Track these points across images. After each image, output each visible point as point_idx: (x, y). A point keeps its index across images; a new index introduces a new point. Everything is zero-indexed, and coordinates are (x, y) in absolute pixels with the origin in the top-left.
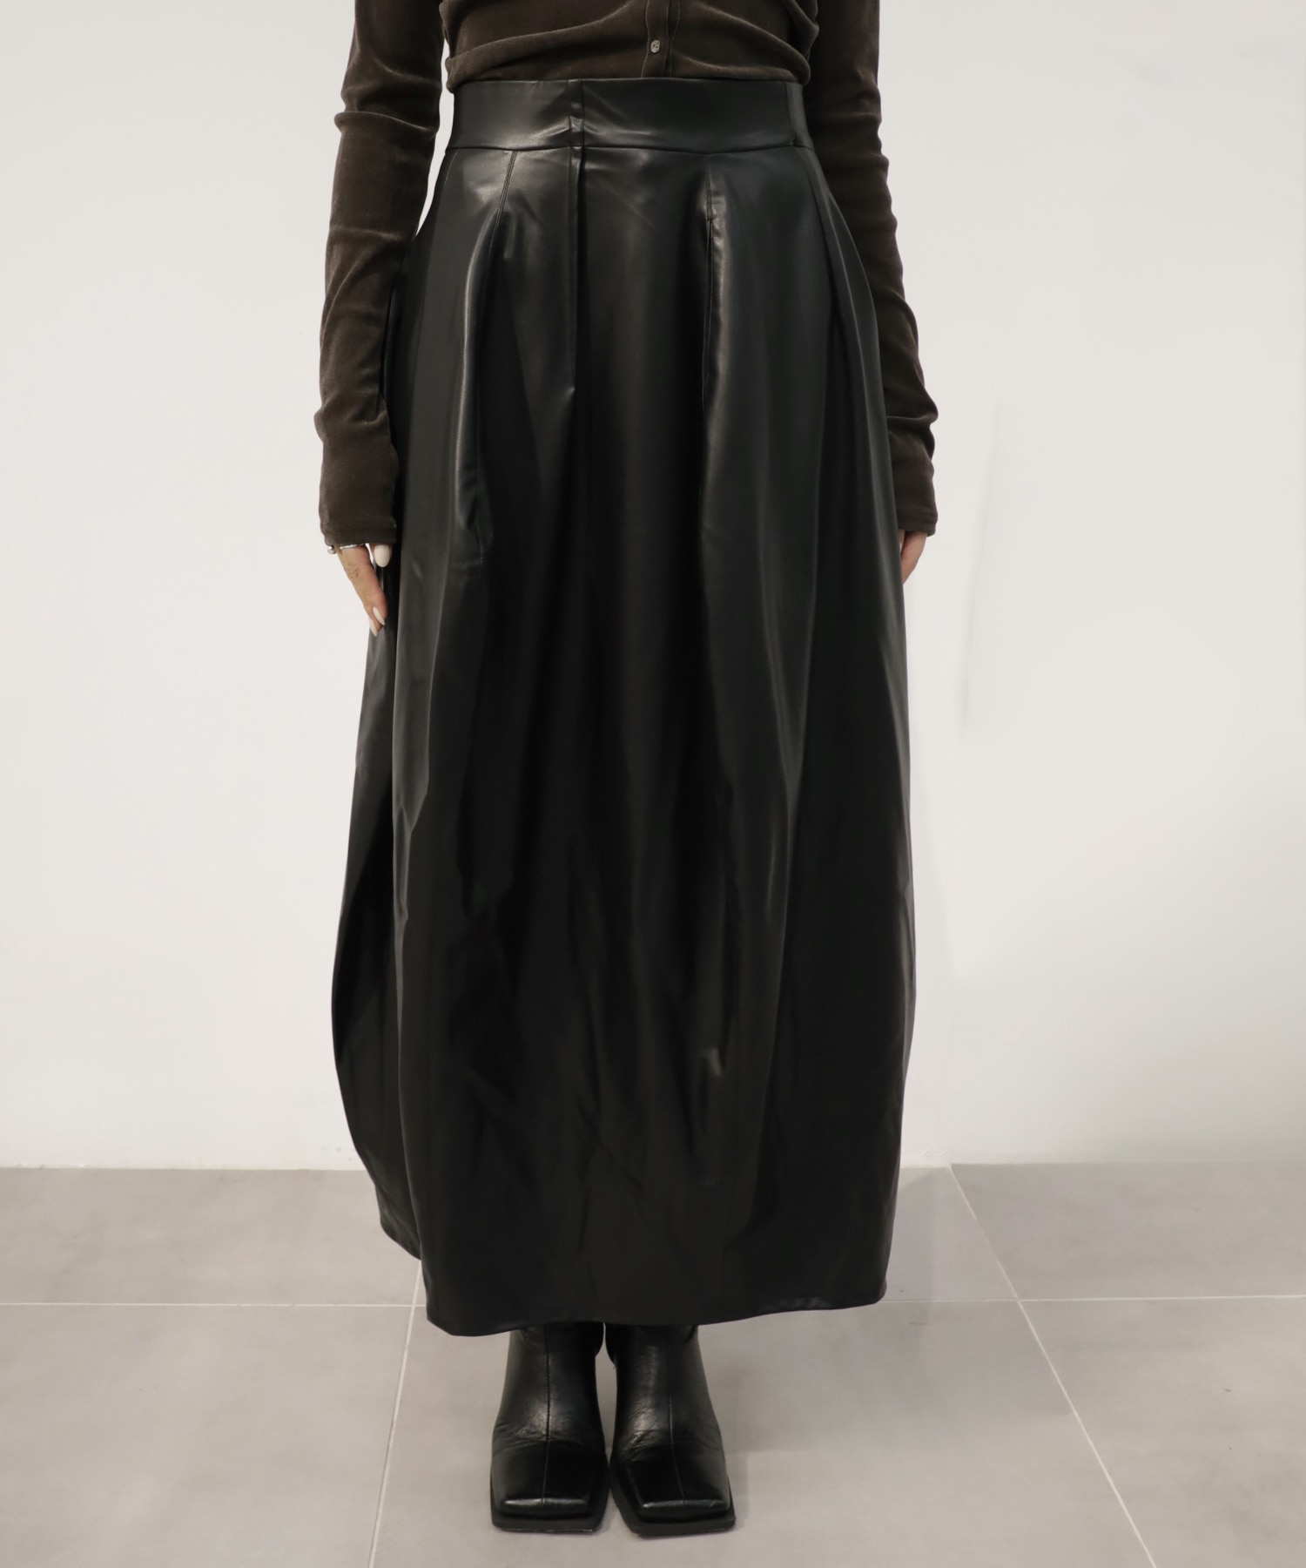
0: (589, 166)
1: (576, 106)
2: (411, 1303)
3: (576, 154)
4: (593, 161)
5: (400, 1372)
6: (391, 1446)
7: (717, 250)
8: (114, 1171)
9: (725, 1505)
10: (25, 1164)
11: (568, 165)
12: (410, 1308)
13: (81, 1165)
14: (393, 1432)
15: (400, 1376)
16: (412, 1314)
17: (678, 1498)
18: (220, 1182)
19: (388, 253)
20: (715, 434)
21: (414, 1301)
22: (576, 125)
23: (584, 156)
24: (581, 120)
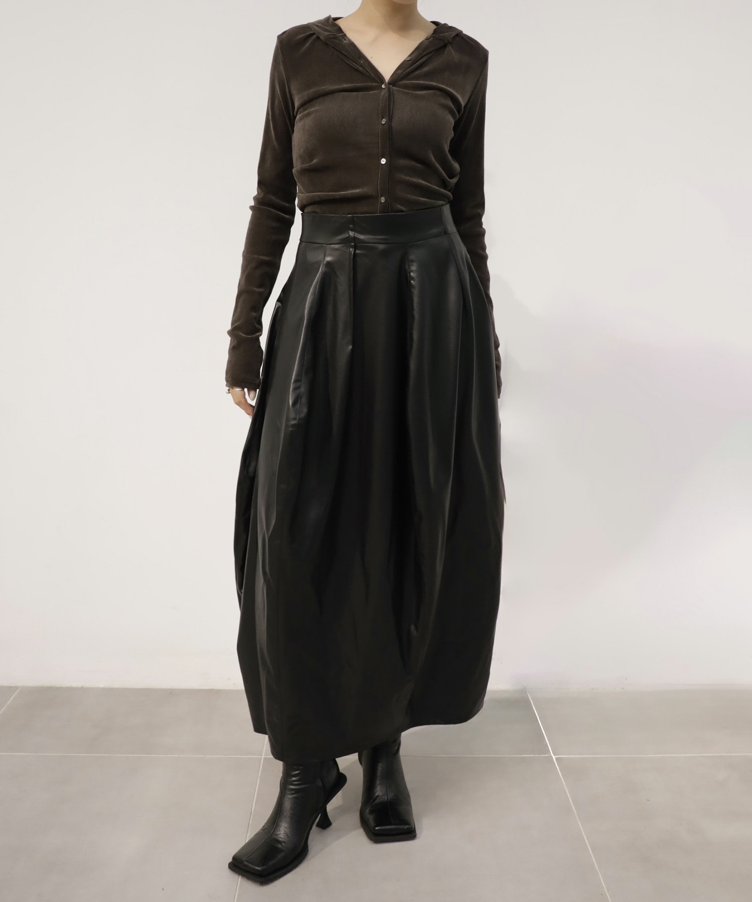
0: (357, 252)
1: (351, 226)
2: (262, 756)
3: (352, 247)
4: (360, 250)
5: (256, 789)
6: (250, 824)
7: (413, 287)
8: (117, 689)
9: (412, 828)
10: (74, 685)
11: (348, 251)
12: (261, 758)
13: (102, 686)
14: (251, 818)
15: (255, 790)
16: (262, 761)
17: (391, 824)
18: (171, 694)
19: (261, 264)
20: (413, 365)
21: (263, 755)
22: (351, 234)
23: (355, 248)
24: (353, 232)
